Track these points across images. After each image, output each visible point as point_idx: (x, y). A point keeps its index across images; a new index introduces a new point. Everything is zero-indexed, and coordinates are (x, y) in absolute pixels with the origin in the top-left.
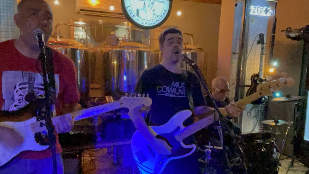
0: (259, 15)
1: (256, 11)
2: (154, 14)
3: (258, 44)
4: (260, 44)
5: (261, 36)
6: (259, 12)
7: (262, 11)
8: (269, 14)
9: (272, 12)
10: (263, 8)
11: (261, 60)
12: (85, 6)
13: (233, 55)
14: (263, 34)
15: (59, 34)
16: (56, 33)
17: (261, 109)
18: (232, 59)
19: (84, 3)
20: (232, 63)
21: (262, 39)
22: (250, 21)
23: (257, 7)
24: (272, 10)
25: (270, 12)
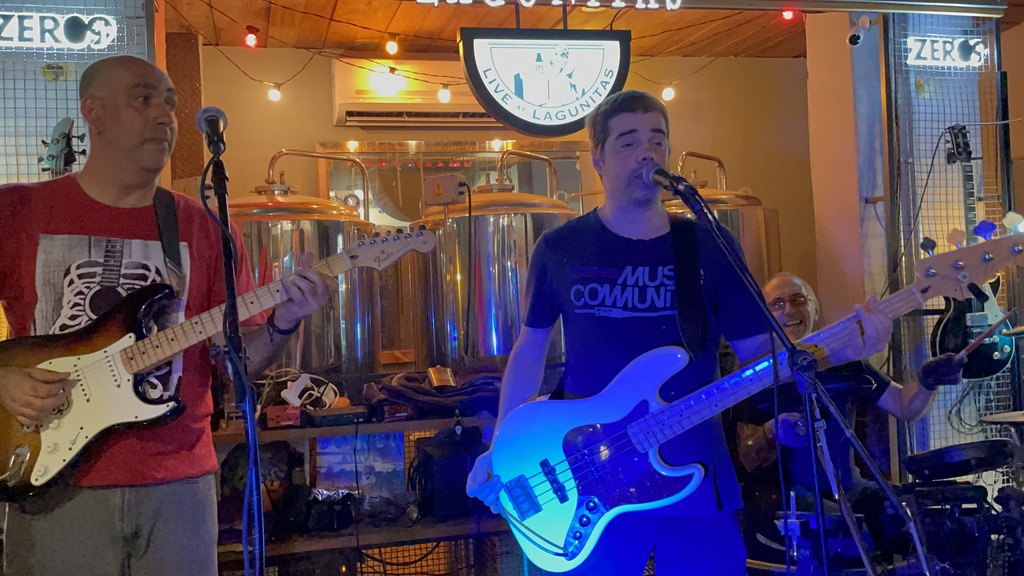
0: (940, 64)
1: (926, 52)
2: (573, 86)
3: (949, 162)
4: (958, 162)
5: (959, 133)
6: (939, 54)
7: (949, 52)
8: (975, 61)
9: (987, 51)
10: (951, 43)
11: (970, 216)
12: (361, 101)
13: (864, 208)
14: (964, 128)
15: (282, 183)
16: (273, 183)
17: (998, 393)
18: (862, 220)
19: (359, 92)
20: (866, 236)
21: (962, 145)
22: (913, 88)
23: (928, 39)
24: (986, 47)
25: (979, 54)
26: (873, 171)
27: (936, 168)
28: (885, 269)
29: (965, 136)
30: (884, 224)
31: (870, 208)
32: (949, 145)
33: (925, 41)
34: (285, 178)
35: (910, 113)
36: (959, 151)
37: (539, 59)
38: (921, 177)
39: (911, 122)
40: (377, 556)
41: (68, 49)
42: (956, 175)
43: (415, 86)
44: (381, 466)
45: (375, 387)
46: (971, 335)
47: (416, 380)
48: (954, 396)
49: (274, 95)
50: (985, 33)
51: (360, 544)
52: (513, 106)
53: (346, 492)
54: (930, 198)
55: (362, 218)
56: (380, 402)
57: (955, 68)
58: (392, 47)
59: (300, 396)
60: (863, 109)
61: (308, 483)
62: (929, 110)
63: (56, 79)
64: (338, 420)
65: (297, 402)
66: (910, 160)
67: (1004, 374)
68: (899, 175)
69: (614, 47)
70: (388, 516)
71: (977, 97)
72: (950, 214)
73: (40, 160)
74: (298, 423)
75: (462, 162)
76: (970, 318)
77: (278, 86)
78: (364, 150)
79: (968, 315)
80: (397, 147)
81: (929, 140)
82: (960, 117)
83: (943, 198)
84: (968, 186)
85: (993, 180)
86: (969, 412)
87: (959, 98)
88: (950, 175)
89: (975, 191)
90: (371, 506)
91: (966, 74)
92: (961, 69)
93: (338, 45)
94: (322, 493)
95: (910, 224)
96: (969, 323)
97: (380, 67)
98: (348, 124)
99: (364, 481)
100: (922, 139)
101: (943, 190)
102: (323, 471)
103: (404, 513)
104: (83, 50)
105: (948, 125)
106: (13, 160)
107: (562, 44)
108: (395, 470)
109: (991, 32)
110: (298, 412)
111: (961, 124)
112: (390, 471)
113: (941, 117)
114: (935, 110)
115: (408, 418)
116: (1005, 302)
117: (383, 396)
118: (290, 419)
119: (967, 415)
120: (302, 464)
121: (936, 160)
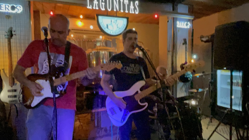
0: (182, 27)
1: (180, 25)
2: (118, 27)
4: (185, 45)
5: (185, 40)
6: (182, 25)
7: (184, 25)
8: (188, 27)
11: (186, 54)
21: (185, 42)
22: (177, 31)
24: (190, 24)
26: (170, 46)
30: (171, 56)
31: (169, 53)
37: (111, 21)
38: (178, 47)
41: (11, 12)
46: (185, 76)
50: (190, 22)
52: (106, 30)
54: (179, 51)
58: (81, 17)
66: (176, 44)
68: (174, 47)
73: (5, 36)
78: (75, 37)
80: (82, 37)
81: (180, 41)
83: (182, 51)
84: (186, 49)
88: (183, 47)
95: (176, 56)
107: (116, 18)
121: (181, 44)
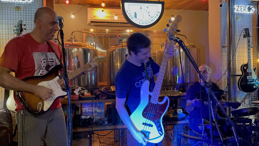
1: (239, 9)
2: (149, 15)
3: (244, 38)
4: (246, 37)
7: (245, 9)
8: (251, 12)
9: (255, 9)
10: (246, 7)
11: (249, 51)
12: (94, 19)
13: (222, 49)
14: (248, 29)
15: (75, 39)
16: (72, 39)
17: (254, 96)
18: (222, 52)
19: (94, 16)
20: (222, 56)
21: (247, 33)
22: (236, 18)
23: (240, 6)
24: (254, 8)
25: (253, 10)
26: (225, 39)
27: (241, 39)
28: (227, 64)
29: (248, 31)
30: (227, 53)
31: (224, 49)
32: (244, 33)
33: (239, 6)
34: (75, 38)
35: (235, 25)
36: (247, 35)
37: (141, 8)
38: (237, 41)
39: (235, 27)
40: (97, 133)
41: (22, 3)
42: (246, 41)
43: (108, 15)
44: (98, 111)
45: (97, 91)
46: (248, 82)
47: (107, 89)
48: (243, 97)
49: (73, 16)
50: (254, 5)
51: (93, 130)
52: (134, 20)
53: (89, 117)
54: (239, 46)
55: (94, 48)
56: (99, 95)
57: (246, 14)
58: (103, 5)
59: (79, 93)
60: (223, 23)
61: (80, 114)
62: (239, 24)
63: (18, 10)
64: (88, 99)
65: (78, 94)
66: (234, 37)
67: (256, 92)
68: (231, 40)
69: (160, 6)
70: (100, 123)
71: (252, 21)
72: (244, 51)
73: (14, 31)
74: (78, 99)
75: (119, 36)
76: (248, 77)
77: (74, 14)
78: (95, 31)
79: (248, 76)
80: (103, 31)
81: (239, 32)
82: (247, 26)
83: (242, 47)
84: (249, 44)
85: (255, 42)
86: (247, 101)
87: (247, 21)
88: (244, 41)
89: (250, 45)
90: (96, 121)
91: (249, 15)
92: (248, 14)
93: (89, 4)
94: (83, 117)
95: (234, 53)
96: (248, 79)
97: (100, 10)
98: (91, 24)
99: (94, 114)
100: (237, 31)
101: (242, 44)
102: (84, 111)
103: (104, 123)
104: (25, 3)
105: (244, 28)
106: (7, 30)
107: (147, 5)
108: (102, 112)
109: (256, 5)
110: (78, 96)
111: (248, 28)
112: (101, 112)
113: (243, 26)
114: (241, 24)
115: (106, 99)
116: (257, 73)
117: (99, 93)
118: (76, 98)
119: (246, 102)
120: (78, 110)
121: (241, 37)
